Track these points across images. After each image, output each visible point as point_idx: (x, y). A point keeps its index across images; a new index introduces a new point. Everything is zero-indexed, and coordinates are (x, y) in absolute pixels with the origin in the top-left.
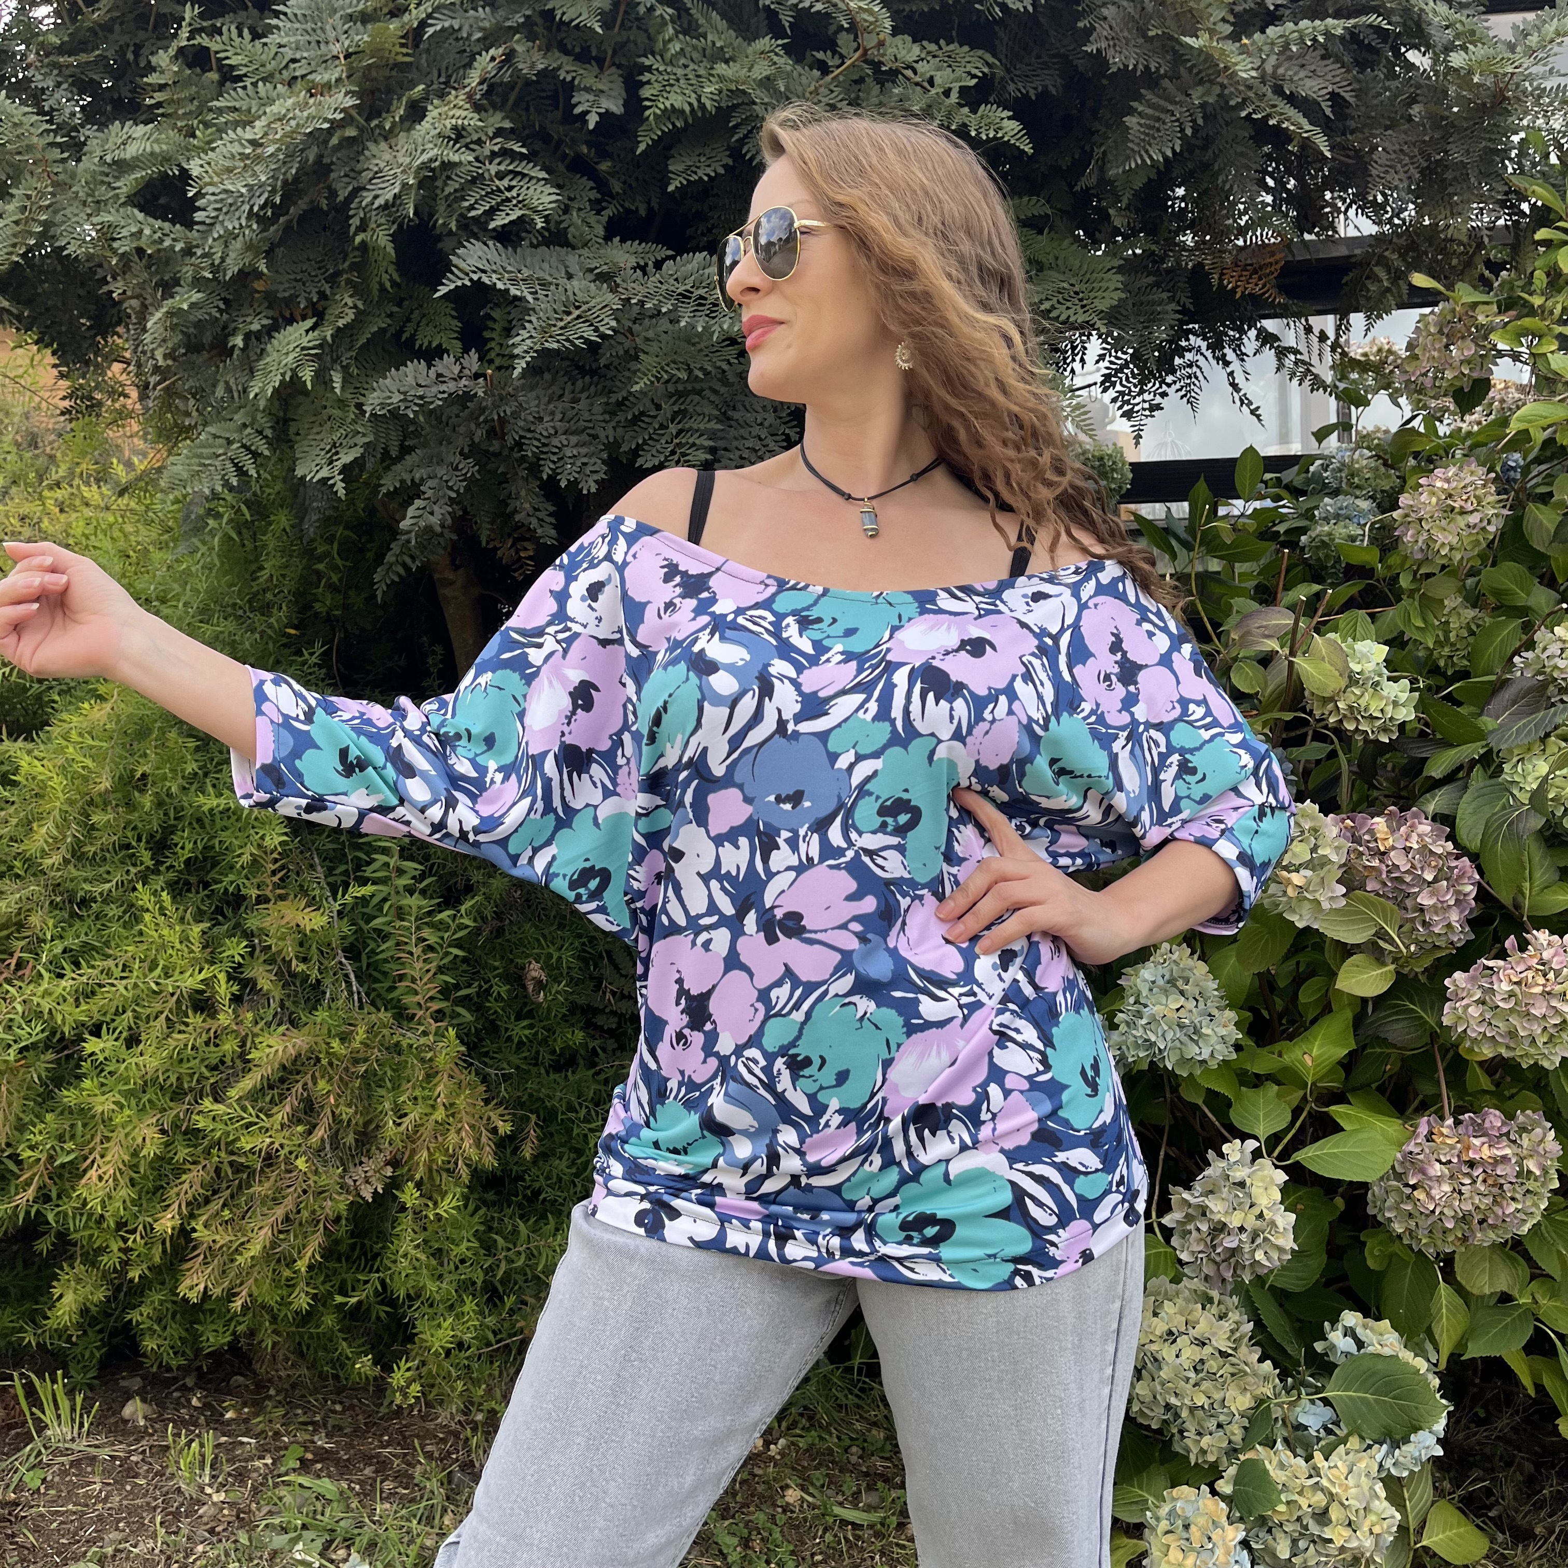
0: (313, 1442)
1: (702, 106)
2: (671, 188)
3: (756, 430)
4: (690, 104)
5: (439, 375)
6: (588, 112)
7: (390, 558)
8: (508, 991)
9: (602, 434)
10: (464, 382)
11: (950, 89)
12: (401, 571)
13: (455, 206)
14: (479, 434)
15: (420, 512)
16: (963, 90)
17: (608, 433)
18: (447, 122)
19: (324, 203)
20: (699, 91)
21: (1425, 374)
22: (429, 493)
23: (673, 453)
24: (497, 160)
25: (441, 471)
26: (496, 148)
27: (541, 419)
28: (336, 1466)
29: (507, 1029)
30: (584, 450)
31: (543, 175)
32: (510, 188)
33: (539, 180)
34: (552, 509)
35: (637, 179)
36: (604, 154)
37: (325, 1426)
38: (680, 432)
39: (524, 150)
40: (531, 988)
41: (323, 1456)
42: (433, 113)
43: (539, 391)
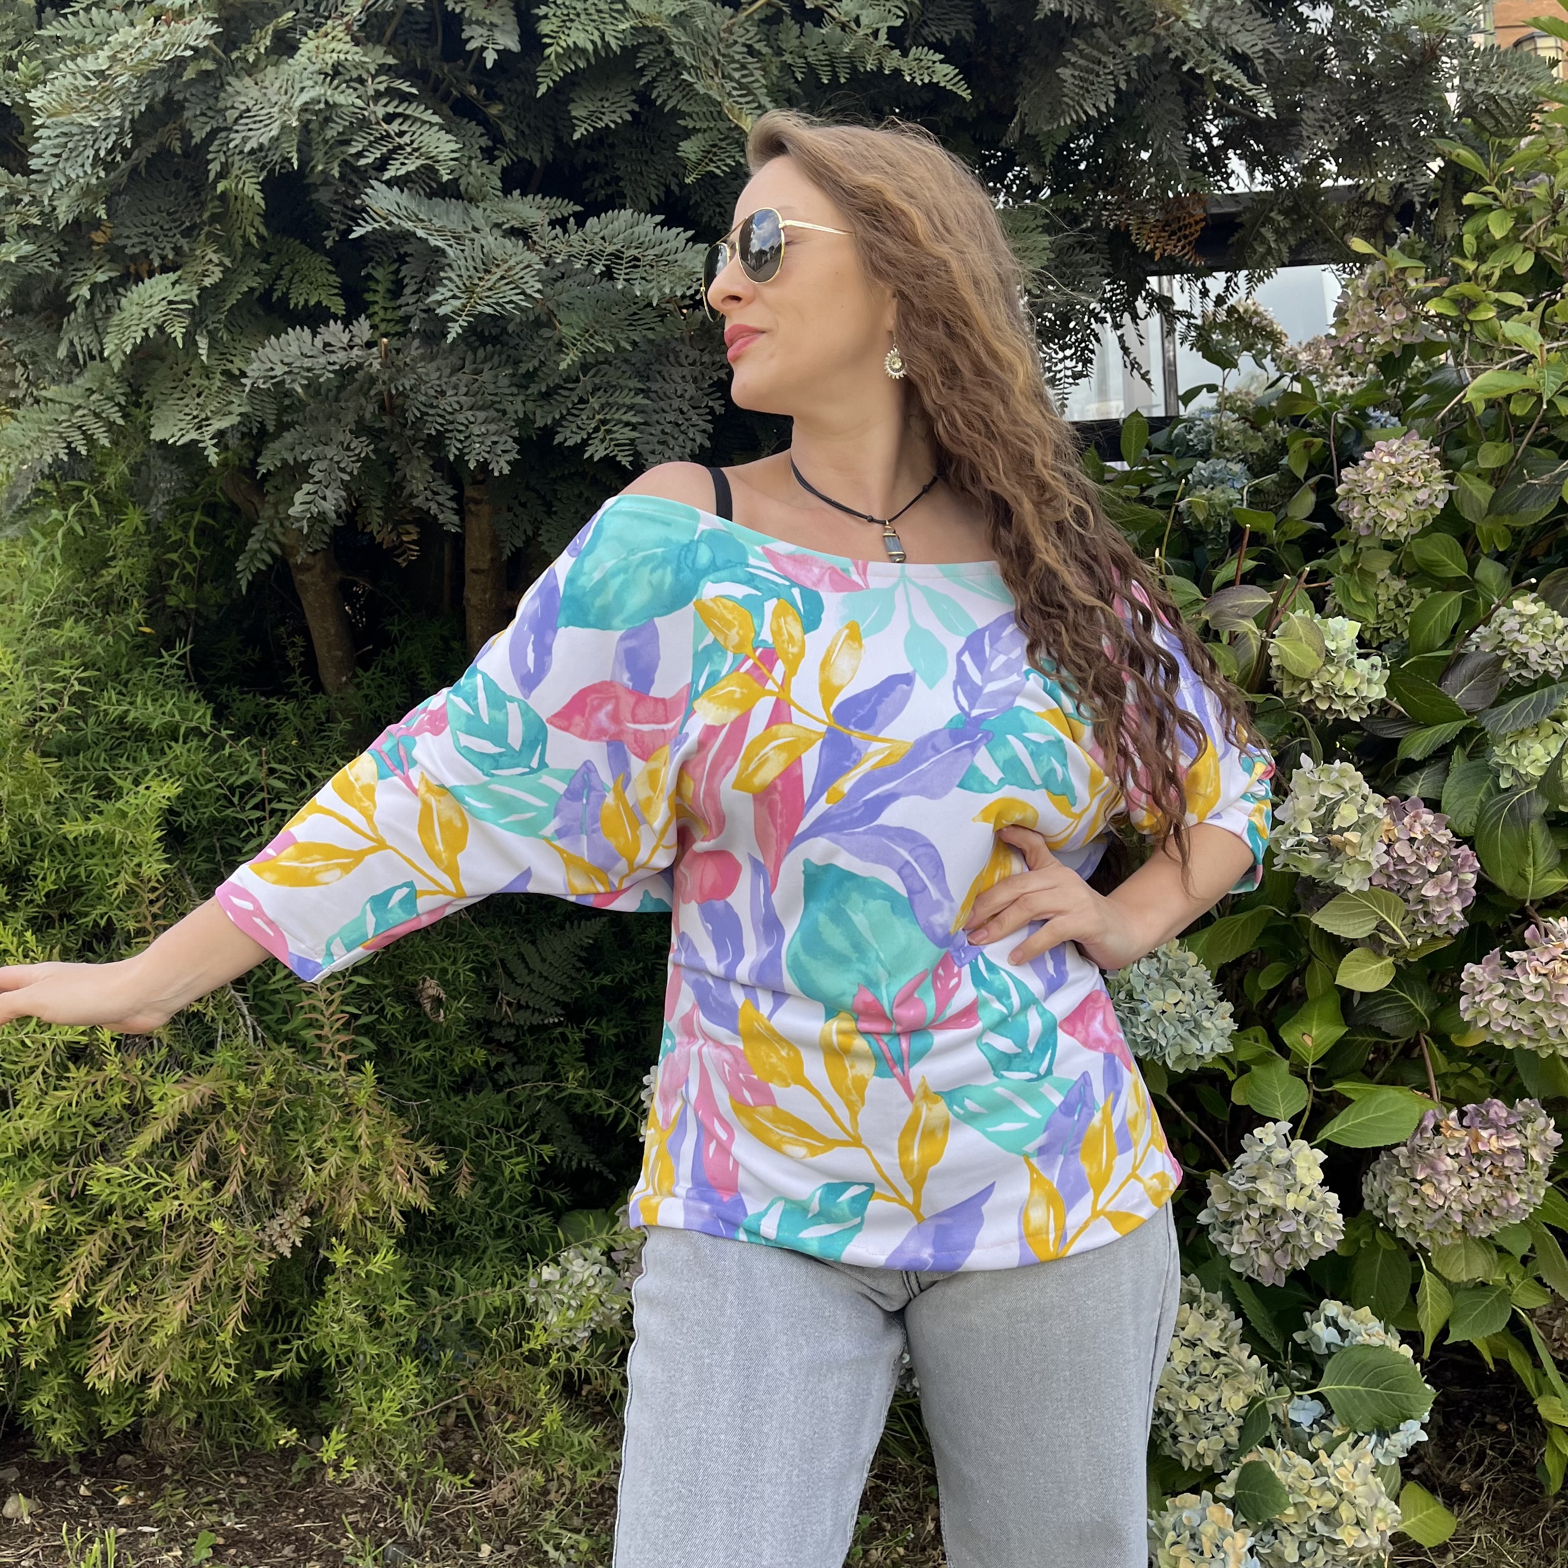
0: (222, 1524)
1: (607, 45)
2: (576, 136)
3: (676, 403)
4: (592, 42)
5: (327, 345)
6: (483, 49)
7: (252, 544)
8: (404, 1011)
9: (510, 409)
10: (356, 351)
11: (878, 30)
12: (269, 559)
13: (337, 151)
14: (370, 409)
15: (309, 498)
16: (892, 32)
17: (517, 407)
18: (327, 56)
19: (177, 147)
20: (601, 27)
21: (1355, 340)
22: (319, 476)
23: (596, 430)
24: (384, 101)
25: (330, 452)
26: (382, 87)
27: (443, 393)
28: (251, 1548)
29: (402, 1053)
30: (493, 427)
31: (436, 119)
32: (401, 134)
33: (432, 125)
34: (452, 492)
35: (529, 126)
36: (491, 96)
37: (232, 1502)
38: (602, 407)
39: (414, 91)
40: (428, 1007)
41: (235, 1539)
42: (307, 46)
43: (439, 362)
